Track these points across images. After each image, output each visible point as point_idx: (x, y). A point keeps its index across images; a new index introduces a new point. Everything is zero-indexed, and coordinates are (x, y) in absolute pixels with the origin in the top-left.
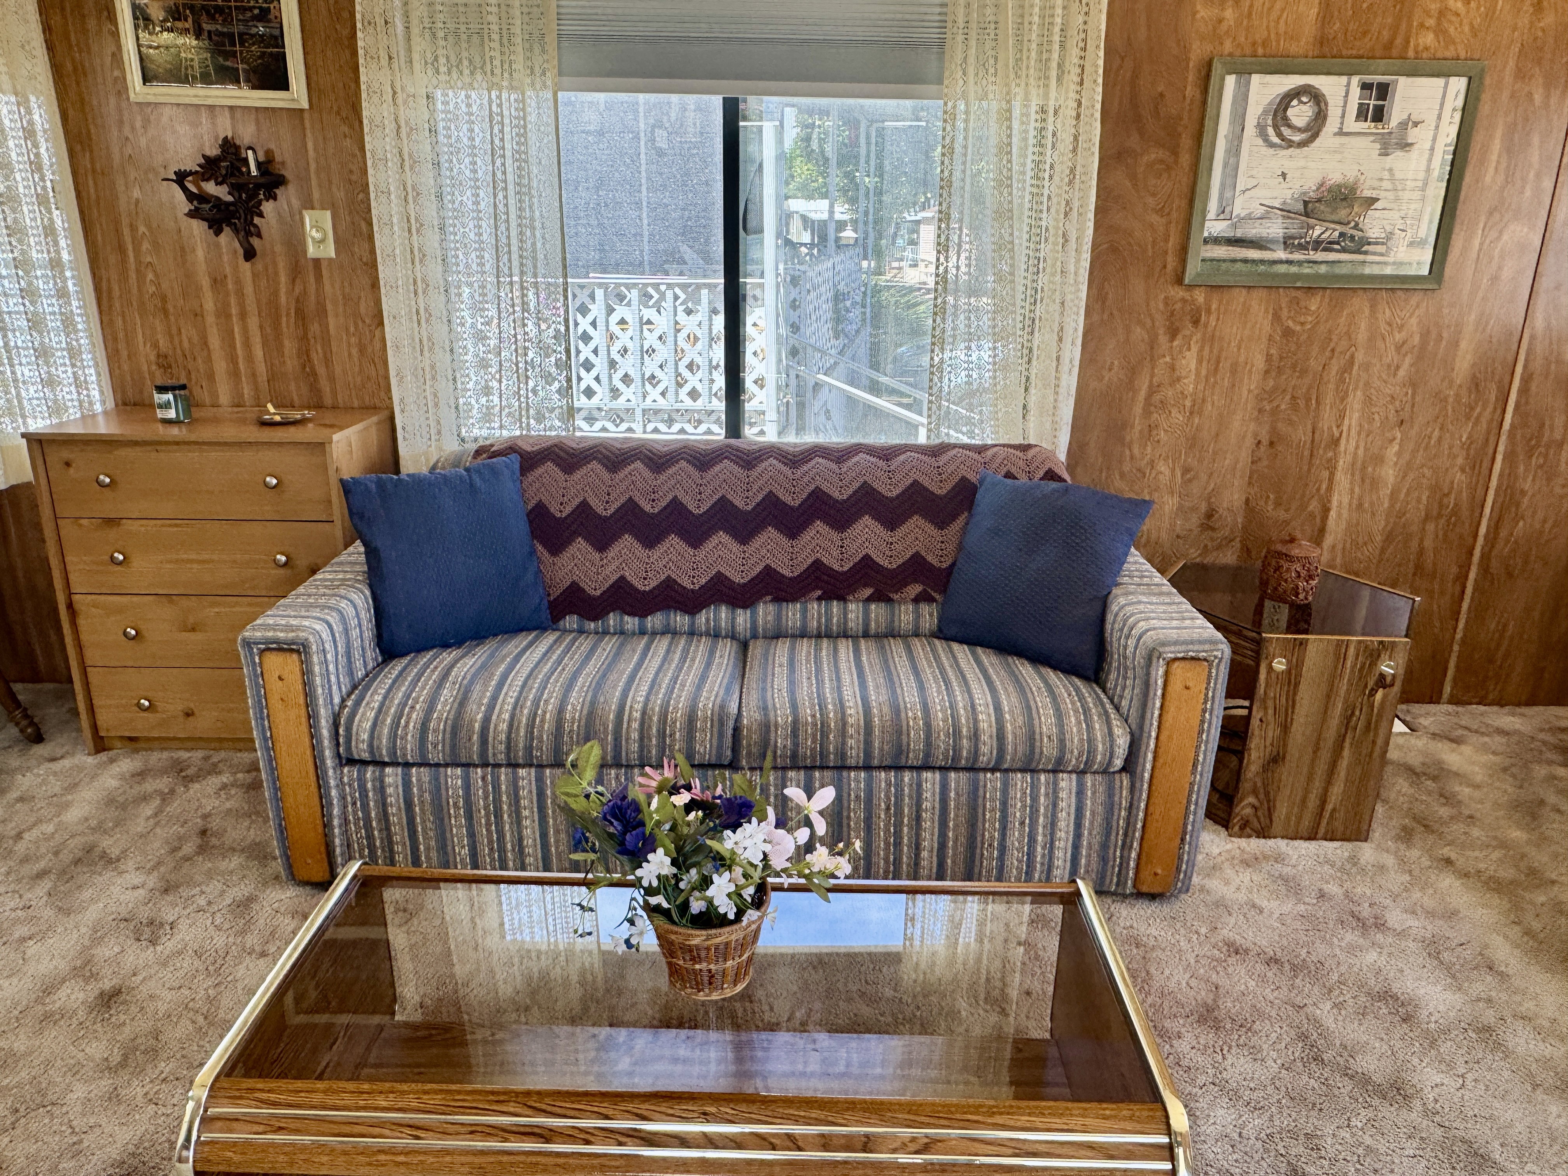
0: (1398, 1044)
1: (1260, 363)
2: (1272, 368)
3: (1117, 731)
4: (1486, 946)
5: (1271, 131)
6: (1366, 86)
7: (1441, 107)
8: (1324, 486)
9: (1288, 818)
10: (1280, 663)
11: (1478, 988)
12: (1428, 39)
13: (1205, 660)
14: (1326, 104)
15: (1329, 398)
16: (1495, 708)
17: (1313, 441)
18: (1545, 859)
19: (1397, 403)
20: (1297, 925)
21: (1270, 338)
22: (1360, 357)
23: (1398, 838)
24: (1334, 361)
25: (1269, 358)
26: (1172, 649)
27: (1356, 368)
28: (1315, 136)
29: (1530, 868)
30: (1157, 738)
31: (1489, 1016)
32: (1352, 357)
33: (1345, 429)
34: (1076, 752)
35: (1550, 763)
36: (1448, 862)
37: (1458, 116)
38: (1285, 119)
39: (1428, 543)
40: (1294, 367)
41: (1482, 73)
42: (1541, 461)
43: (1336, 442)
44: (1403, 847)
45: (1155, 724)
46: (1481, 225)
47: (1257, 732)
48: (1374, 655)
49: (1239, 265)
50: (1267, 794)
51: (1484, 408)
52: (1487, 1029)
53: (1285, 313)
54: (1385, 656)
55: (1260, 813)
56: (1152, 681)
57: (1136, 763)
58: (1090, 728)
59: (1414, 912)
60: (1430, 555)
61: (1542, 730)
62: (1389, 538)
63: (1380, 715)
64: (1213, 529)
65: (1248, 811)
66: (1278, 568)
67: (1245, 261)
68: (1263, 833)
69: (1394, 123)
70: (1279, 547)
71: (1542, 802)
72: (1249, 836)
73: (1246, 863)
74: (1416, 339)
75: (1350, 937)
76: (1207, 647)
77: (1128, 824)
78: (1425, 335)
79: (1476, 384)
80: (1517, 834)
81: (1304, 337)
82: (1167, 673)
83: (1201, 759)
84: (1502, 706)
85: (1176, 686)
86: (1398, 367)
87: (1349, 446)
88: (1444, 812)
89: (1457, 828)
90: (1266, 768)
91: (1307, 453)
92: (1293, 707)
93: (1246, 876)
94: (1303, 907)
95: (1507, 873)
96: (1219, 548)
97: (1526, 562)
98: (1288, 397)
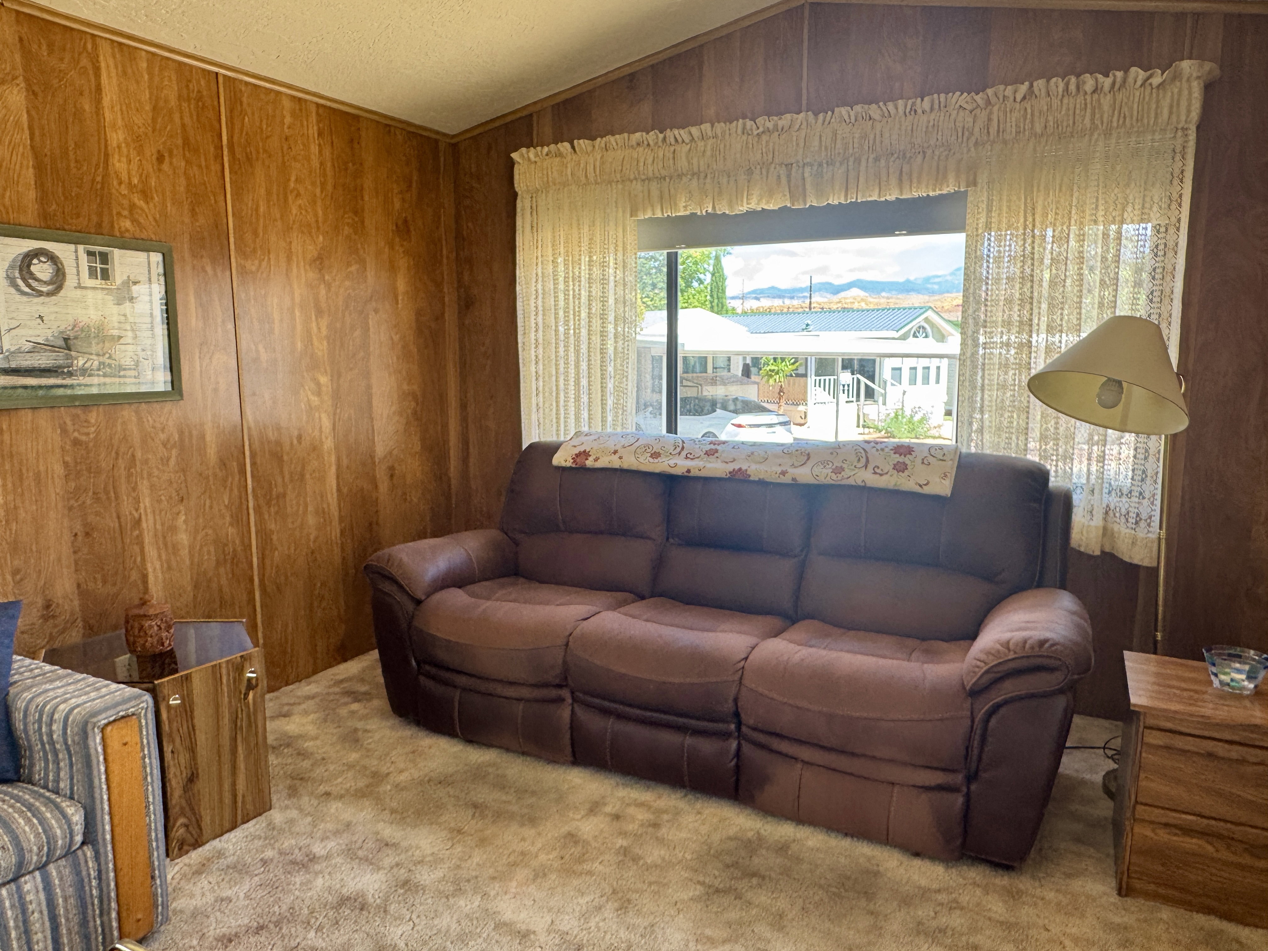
0: (367, 928)
1: (59, 470)
2: (71, 472)
3: (70, 811)
4: (377, 833)
5: (20, 282)
6: (90, 254)
7: (149, 271)
8: (139, 559)
9: (213, 821)
10: (175, 699)
11: (388, 861)
12: (127, 224)
13: (133, 714)
14: (62, 264)
15: (123, 488)
16: (297, 684)
17: (120, 526)
18: (375, 762)
19: (175, 485)
20: (260, 893)
21: (63, 449)
22: (139, 454)
23: (290, 796)
24: (120, 461)
25: (66, 464)
26: (104, 715)
27: (138, 463)
28: (59, 288)
29: (372, 772)
30: (109, 799)
31: (402, 873)
32: (133, 456)
33: (142, 511)
34: (35, 849)
35: (346, 704)
36: (328, 794)
37: (162, 279)
38: (31, 274)
39: (224, 581)
40: (89, 470)
41: (170, 250)
42: (276, 508)
43: (138, 522)
44: (295, 800)
45: (104, 787)
46: (197, 354)
47: (172, 763)
48: (239, 669)
49: (20, 391)
50: (192, 809)
51: (233, 479)
52: (406, 882)
53: (70, 427)
54: (247, 665)
55: (191, 828)
56: (92, 751)
57: (96, 831)
58: (42, 821)
59: (327, 838)
60: (226, 589)
61: (330, 687)
62: (196, 586)
63: (255, 710)
64: (54, 617)
65: (182, 831)
66: (141, 628)
67: (25, 387)
68: (197, 844)
69: (119, 281)
70: (136, 611)
71: (356, 730)
72: (187, 852)
73: (198, 873)
74: (176, 437)
75: (298, 879)
76: (133, 703)
77: (101, 890)
78: (181, 433)
79: (223, 464)
80: (354, 756)
81: (91, 444)
82: (103, 739)
83: (151, 800)
84: (300, 681)
85: (114, 744)
86: (168, 459)
87: (147, 524)
88: (306, 764)
89: (319, 771)
90: (186, 789)
91: (117, 535)
92: (194, 730)
93: (204, 882)
94: (257, 879)
95: (361, 783)
96: (63, 632)
97: (287, 578)
98: (91, 494)
